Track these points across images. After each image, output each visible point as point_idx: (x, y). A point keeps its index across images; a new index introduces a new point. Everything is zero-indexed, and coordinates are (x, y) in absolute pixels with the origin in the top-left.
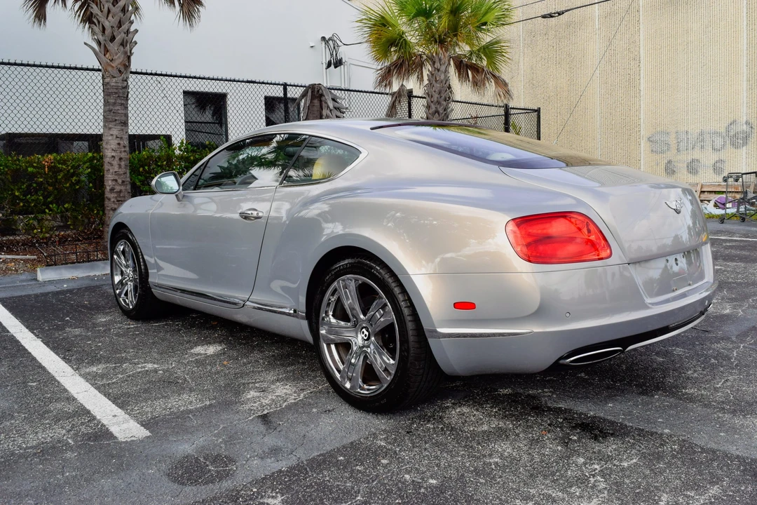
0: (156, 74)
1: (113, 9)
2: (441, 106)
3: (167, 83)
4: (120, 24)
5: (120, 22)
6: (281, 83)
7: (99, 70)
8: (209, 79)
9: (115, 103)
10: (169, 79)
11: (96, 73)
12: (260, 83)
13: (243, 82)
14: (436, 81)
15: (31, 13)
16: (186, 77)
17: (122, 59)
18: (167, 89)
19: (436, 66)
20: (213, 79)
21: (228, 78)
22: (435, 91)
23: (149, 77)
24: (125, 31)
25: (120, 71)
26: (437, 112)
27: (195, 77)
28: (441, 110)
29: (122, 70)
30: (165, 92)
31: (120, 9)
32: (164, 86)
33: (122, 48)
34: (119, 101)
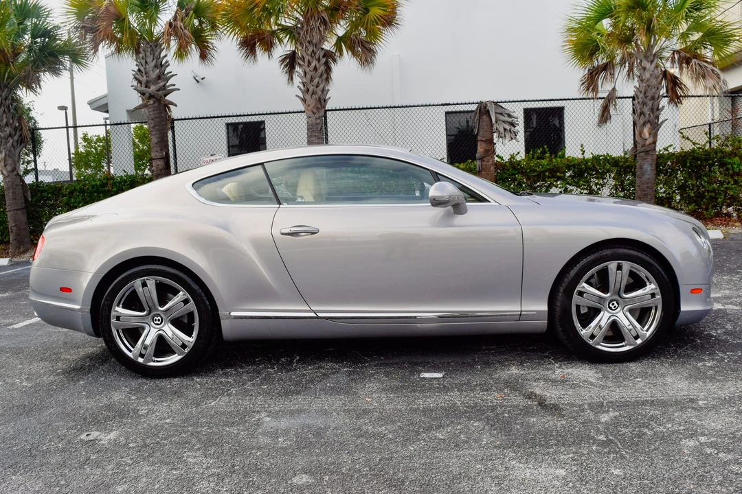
0: (363, 109)
1: (307, 70)
2: (647, 106)
3: (371, 114)
4: (312, 80)
5: (312, 78)
6: (475, 101)
7: (304, 112)
8: (406, 107)
9: (311, 136)
10: (373, 111)
11: (303, 114)
12: (454, 104)
13: (438, 105)
14: (642, 81)
15: (287, 76)
16: (387, 107)
17: (314, 104)
18: (371, 119)
19: (643, 64)
20: (410, 106)
21: (424, 104)
22: (640, 92)
23: (357, 111)
24: (316, 84)
25: (314, 113)
26: (642, 113)
27: (395, 107)
28: (646, 110)
29: (315, 111)
30: (369, 121)
31: (312, 69)
32: (369, 116)
33: (314, 96)
34: (314, 134)
